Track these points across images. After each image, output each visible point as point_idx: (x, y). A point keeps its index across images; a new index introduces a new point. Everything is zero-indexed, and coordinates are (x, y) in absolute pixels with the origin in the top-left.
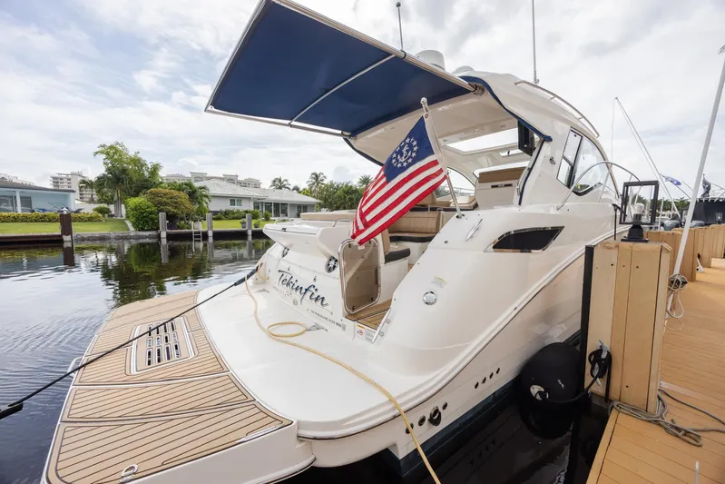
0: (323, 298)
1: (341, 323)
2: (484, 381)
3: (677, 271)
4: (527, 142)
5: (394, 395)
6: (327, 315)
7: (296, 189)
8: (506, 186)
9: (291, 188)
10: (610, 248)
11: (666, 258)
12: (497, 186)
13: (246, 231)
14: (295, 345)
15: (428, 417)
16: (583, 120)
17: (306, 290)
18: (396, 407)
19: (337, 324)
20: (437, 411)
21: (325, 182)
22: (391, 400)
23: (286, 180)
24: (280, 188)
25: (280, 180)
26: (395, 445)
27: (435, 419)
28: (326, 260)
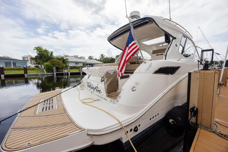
0: (100, 91)
1: (105, 98)
2: (153, 117)
3: (221, 80)
4: (168, 40)
5: (121, 121)
6: (101, 96)
7: (96, 59)
8: (161, 54)
9: (94, 59)
10: (197, 73)
11: (217, 75)
12: (158, 55)
13: (80, 72)
14: (90, 105)
15: (133, 129)
16: (187, 32)
17: (95, 88)
18: (121, 125)
19: (104, 99)
20: (136, 127)
21: (105, 57)
22: (120, 123)
23: (93, 57)
24: (91, 59)
25: (91, 57)
26: (122, 138)
27: (136, 129)
28: (101, 78)
